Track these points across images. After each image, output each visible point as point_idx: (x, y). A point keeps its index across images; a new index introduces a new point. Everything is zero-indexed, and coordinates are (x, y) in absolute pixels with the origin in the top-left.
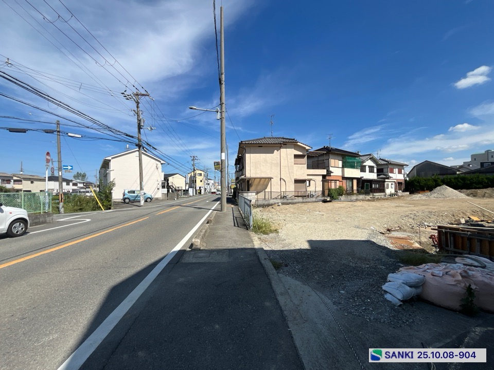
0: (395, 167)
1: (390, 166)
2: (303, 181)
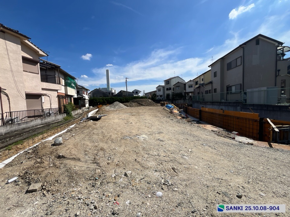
0: (85, 90)
1: (83, 90)
2: (38, 96)
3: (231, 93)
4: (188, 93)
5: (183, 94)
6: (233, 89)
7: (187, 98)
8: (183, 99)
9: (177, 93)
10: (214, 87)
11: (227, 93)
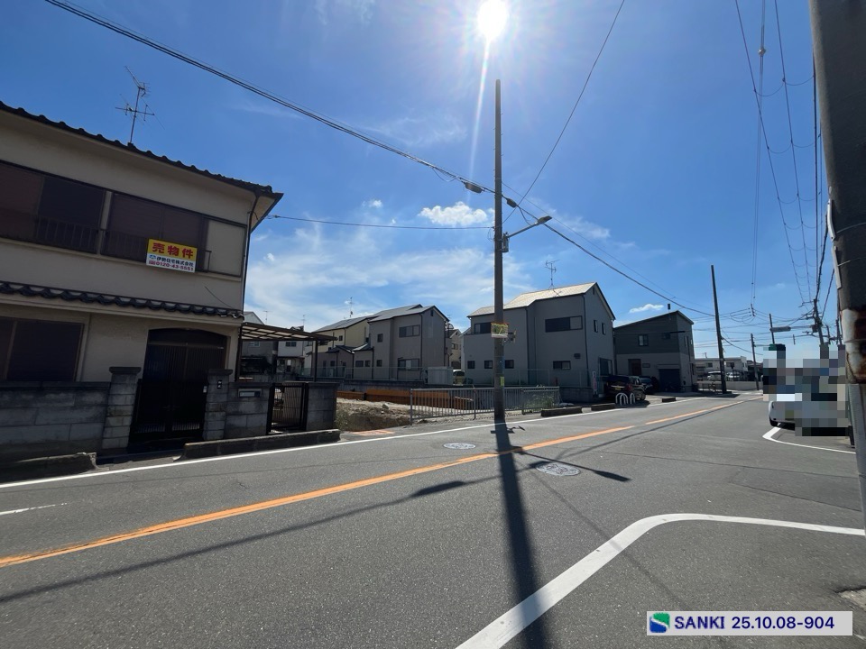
3: (405, 369)
4: (283, 359)
5: (270, 360)
6: (409, 365)
7: (278, 371)
8: (269, 373)
9: (252, 356)
10: (377, 358)
11: (399, 369)
